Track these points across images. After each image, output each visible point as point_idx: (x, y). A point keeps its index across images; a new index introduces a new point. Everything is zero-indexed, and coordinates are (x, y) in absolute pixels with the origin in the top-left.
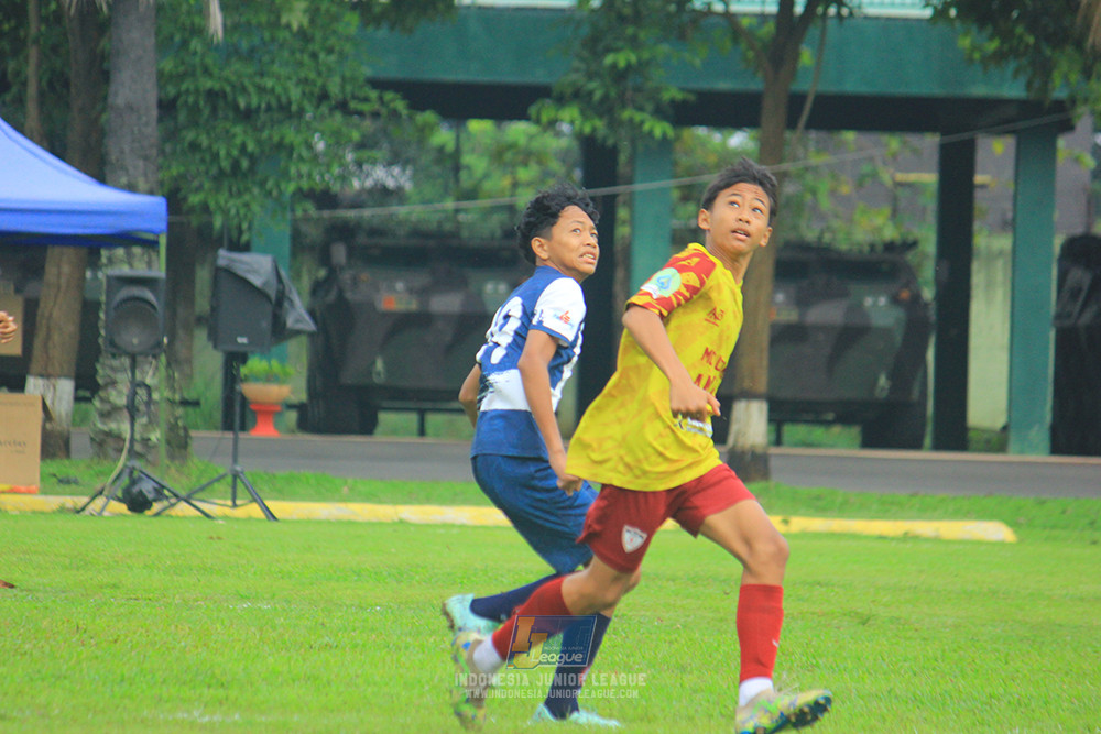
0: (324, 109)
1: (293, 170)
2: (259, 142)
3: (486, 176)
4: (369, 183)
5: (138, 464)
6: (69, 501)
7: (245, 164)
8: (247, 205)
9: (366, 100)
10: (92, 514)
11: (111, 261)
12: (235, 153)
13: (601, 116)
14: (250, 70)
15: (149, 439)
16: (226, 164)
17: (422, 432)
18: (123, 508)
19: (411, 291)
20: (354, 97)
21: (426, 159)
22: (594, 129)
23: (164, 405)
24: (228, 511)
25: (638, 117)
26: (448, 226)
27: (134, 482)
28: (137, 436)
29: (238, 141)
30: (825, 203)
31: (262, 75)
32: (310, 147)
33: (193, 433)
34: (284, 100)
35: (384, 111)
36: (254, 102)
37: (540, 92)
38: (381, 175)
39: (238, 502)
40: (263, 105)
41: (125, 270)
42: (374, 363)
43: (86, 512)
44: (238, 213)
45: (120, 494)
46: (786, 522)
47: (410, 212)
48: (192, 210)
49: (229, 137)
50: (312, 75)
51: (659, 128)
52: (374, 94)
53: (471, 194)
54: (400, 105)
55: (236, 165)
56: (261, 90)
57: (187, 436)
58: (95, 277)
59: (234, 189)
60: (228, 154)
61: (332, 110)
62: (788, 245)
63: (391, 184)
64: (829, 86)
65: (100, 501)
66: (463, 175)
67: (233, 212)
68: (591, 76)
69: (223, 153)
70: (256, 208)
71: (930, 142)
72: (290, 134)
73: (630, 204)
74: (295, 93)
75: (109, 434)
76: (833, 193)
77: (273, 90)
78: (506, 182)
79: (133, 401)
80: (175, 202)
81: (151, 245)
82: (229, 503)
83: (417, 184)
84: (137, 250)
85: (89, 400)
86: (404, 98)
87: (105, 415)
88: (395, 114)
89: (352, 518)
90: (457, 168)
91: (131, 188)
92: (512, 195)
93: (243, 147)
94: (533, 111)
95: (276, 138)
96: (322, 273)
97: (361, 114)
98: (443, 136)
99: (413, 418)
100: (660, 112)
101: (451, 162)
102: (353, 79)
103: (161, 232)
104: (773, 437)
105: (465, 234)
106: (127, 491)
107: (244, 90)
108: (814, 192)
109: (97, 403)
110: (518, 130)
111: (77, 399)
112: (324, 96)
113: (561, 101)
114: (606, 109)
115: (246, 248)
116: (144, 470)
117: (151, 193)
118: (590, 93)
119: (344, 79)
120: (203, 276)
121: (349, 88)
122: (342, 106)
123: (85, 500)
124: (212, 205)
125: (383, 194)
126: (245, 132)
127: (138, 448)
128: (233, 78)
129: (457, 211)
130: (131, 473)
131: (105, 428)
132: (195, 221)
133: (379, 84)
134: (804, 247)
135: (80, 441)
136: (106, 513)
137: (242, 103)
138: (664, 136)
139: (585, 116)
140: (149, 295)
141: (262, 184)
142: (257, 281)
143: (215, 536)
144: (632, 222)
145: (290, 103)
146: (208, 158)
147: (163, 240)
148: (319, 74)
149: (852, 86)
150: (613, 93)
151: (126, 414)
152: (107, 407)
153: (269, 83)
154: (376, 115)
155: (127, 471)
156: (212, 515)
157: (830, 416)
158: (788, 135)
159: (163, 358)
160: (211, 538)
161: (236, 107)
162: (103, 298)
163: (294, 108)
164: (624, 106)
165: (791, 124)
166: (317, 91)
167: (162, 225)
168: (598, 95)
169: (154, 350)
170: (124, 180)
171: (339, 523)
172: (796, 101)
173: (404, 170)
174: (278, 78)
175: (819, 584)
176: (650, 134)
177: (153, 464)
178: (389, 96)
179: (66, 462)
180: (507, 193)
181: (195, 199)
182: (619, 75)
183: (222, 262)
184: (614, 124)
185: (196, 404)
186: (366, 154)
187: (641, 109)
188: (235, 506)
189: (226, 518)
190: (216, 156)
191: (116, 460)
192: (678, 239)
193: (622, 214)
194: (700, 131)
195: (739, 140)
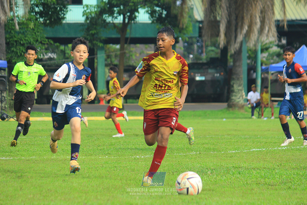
0: (38, 43)
4: (48, 57)
5: (3, 111)
7: (23, 54)
9: (45, 41)
13: (90, 43)
14: (23, 36)
16: (19, 54)
20: (43, 41)
21: (59, 52)
25: (97, 43)
28: (3, 106)
29: (21, 50)
30: (134, 57)
31: (25, 37)
34: (30, 42)
35: (49, 43)
36: (24, 42)
38: (50, 55)
40: (26, 43)
42: (49, 91)
49: (20, 49)
50: (35, 37)
51: (101, 45)
52: (47, 40)
54: (52, 42)
55: (21, 54)
56: (25, 40)
60: (19, 52)
61: (39, 43)
62: (127, 66)
63: (52, 57)
64: (133, 36)
66: (66, 55)
68: (88, 35)
73: (97, 59)
74: (32, 40)
76: (135, 56)
77: (27, 40)
79: (2, 99)
80: (8, 62)
81: (4, 70)
83: (57, 57)
84: (2, 71)
86: (52, 40)
88: (51, 44)
97: (44, 44)
98: (62, 47)
100: (101, 42)
101: (64, 52)
102: (43, 37)
104: (125, 101)
107: (22, 40)
108: (132, 55)
112: (37, 41)
116: (4, 113)
117: (4, 60)
118: (88, 39)
119: (41, 37)
121: (42, 39)
122: (41, 42)
125: (50, 59)
126: (23, 48)
127: (3, 108)
128: (20, 38)
130: (2, 113)
133: (47, 38)
134: (130, 66)
137: (22, 42)
140: (4, 79)
144: (97, 63)
145: (31, 42)
146: (15, 53)
147: (7, 69)
148: (36, 36)
149: (138, 36)
150: (92, 38)
153: (27, 38)
154: (47, 44)
157: (135, 97)
158: (126, 46)
159: (7, 91)
161: (20, 43)
163: (32, 43)
164: (94, 41)
165: (126, 43)
166: (36, 40)
167: (6, 66)
169: (5, 90)
171: (42, 121)
172: (127, 39)
173: (54, 54)
174: (29, 38)
175: (129, 129)
176: (99, 46)
178: (50, 40)
182: (93, 35)
184: (93, 44)
186: (47, 51)
187: (97, 41)
192: (106, 65)
193: (96, 61)
194: (111, 45)
195: (118, 47)
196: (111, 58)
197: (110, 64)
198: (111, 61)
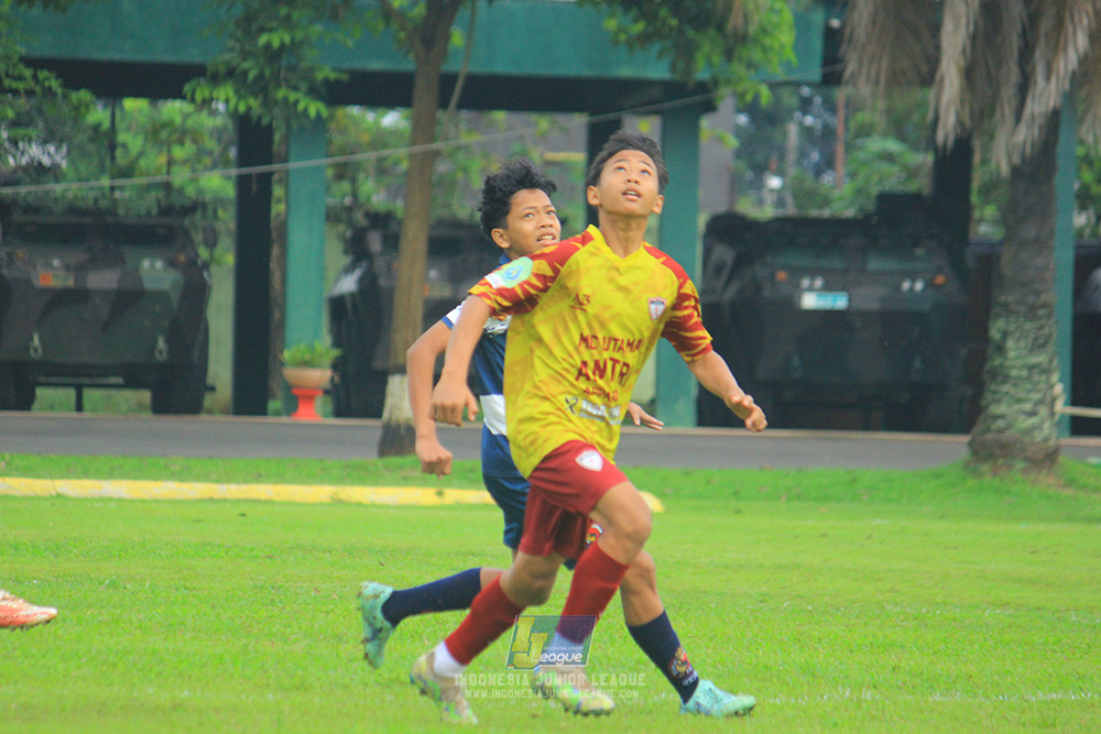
3: (141, 154)
9: (21, 78)
13: (256, 96)
17: (79, 407)
19: (67, 268)
20: (9, 75)
21: (81, 137)
22: (249, 109)
25: (293, 96)
26: (103, 204)
30: (477, 179)
35: (38, 91)
37: (196, 71)
42: (30, 339)
46: (440, 494)
47: (67, 190)
51: (314, 108)
52: (28, 73)
53: (127, 172)
54: (55, 84)
62: (440, 223)
63: (46, 161)
64: (480, 67)
66: (119, 152)
68: (245, 56)
71: (578, 122)
73: (285, 181)
76: (485, 170)
78: (163, 159)
83: (72, 162)
86: (58, 77)
88: (49, 92)
90: (113, 147)
92: (168, 173)
94: (187, 88)
97: (14, 93)
98: (99, 114)
100: (313, 92)
101: (107, 140)
102: (7, 58)
105: (121, 211)
108: (465, 170)
110: (173, 109)
113: (215, 79)
114: (261, 88)
118: (245, 73)
125: (39, 171)
129: (113, 189)
133: (32, 63)
134: (456, 224)
138: (319, 115)
139: (239, 96)
144: (287, 200)
149: (501, 67)
150: (267, 73)
154: (30, 93)
158: (440, 114)
164: (278, 86)
165: (443, 103)
168: (252, 75)
172: (448, 81)
173: (59, 147)
176: (305, 113)
178: (43, 75)
180: (164, 170)
182: (273, 55)
184: (268, 102)
186: (21, 131)
187: (295, 89)
192: (332, 217)
193: (278, 191)
194: (355, 110)
195: (392, 119)
196: (354, 181)
197: (349, 209)
198: (355, 195)
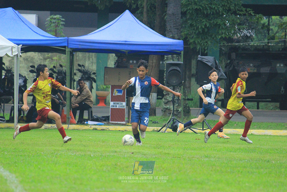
0: (229, 13)
1: (220, 32)
2: (210, 24)
4: (242, 35)
5: (175, 117)
6: (156, 128)
7: (206, 30)
8: (207, 42)
10: (162, 132)
11: (167, 59)
12: (203, 27)
14: (208, 3)
15: (178, 110)
16: (201, 30)
17: (258, 108)
18: (171, 130)
19: (254, 66)
21: (260, 27)
23: (182, 100)
24: (201, 131)
27: (174, 123)
28: (175, 110)
29: (204, 23)
31: (211, 4)
32: (225, 25)
33: (191, 108)
35: (247, 14)
36: (209, 12)
38: (246, 32)
39: (204, 129)
40: (212, 13)
41: (171, 62)
43: (161, 131)
44: (204, 45)
45: (170, 126)
47: (254, 43)
48: (191, 43)
49: (202, 22)
50: (226, 4)
53: (273, 38)
55: (203, 30)
56: (211, 8)
57: (189, 109)
58: (163, 63)
59: (203, 38)
63: (249, 35)
65: (164, 129)
67: (203, 44)
69: (200, 27)
70: (209, 43)
72: (219, 21)
74: (221, 9)
75: (167, 109)
77: (214, 9)
79: (174, 99)
80: (186, 41)
81: (179, 54)
82: (202, 129)
83: (256, 35)
84: (175, 56)
85: (161, 99)
87: (166, 103)
88: (250, 15)
89: (238, 133)
90: (269, 30)
91: (173, 38)
93: (206, 25)
95: (215, 23)
96: (229, 61)
97: (240, 15)
98: (265, 20)
99: (256, 103)
101: (267, 28)
102: (238, 5)
103: (182, 50)
105: (271, 49)
106: (172, 125)
107: (206, 9)
109: (163, 100)
111: (158, 99)
112: (229, 10)
115: (206, 55)
116: (177, 119)
117: (179, 39)
119: (235, 5)
120: (194, 62)
121: (236, 8)
122: (235, 13)
123: (160, 128)
124: (196, 42)
125: (247, 38)
126: (206, 21)
127: (175, 113)
128: (203, 5)
129: (268, 43)
130: (173, 120)
131: (166, 107)
132: (192, 47)
133: (246, 5)
135: (158, 111)
136: (166, 132)
137: (205, 12)
140: (178, 69)
141: (211, 36)
142: (210, 64)
143: (198, 139)
145: (219, 12)
146: (195, 28)
147: (182, 53)
148: (228, 3)
151: (172, 103)
152: (166, 101)
153: (213, 6)
154: (245, 15)
155: (172, 120)
156: (197, 132)
159: (182, 87)
160: (197, 139)
161: (204, 14)
162: (165, 70)
166: (227, 8)
167: (182, 48)
169: (180, 85)
170: (171, 35)
171: (234, 134)
173: (253, 31)
174: (216, 5)
177: (180, 118)
179: (155, 117)
181: (191, 41)
183: (199, 59)
185: (192, 100)
186: (242, 26)
188: (203, 130)
189: (200, 133)
190: (198, 28)
191: (169, 116)
